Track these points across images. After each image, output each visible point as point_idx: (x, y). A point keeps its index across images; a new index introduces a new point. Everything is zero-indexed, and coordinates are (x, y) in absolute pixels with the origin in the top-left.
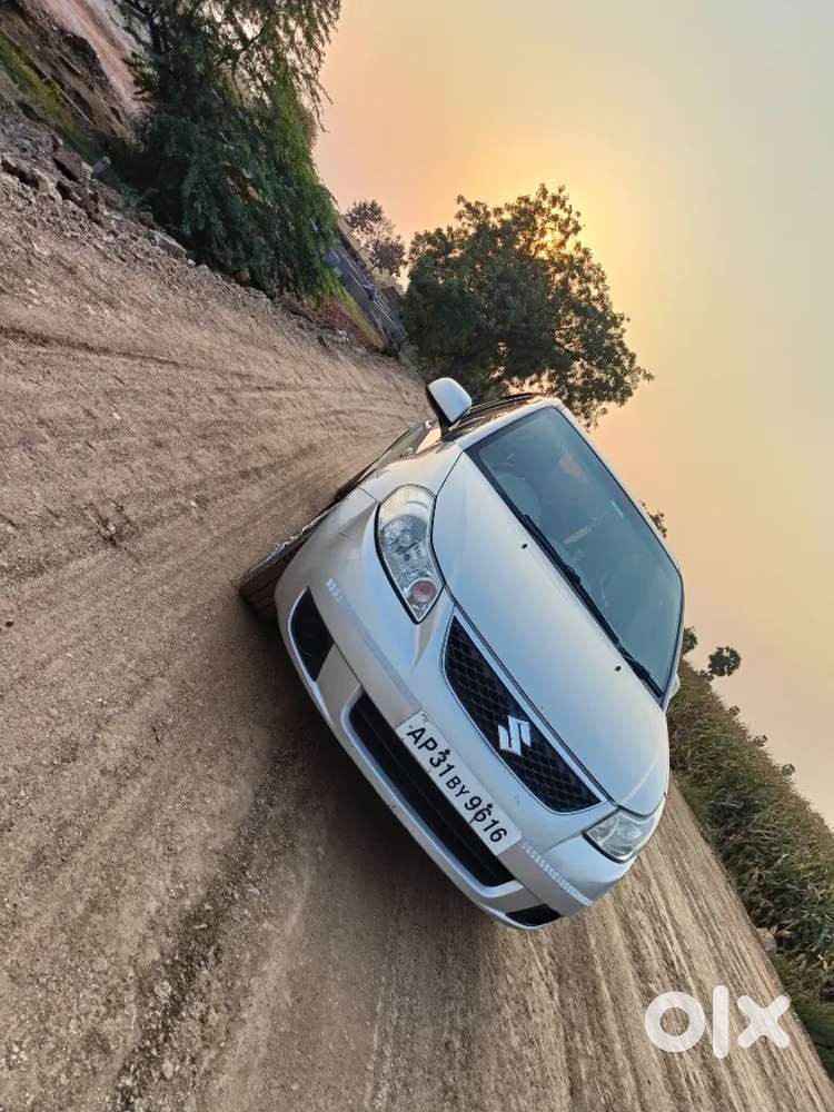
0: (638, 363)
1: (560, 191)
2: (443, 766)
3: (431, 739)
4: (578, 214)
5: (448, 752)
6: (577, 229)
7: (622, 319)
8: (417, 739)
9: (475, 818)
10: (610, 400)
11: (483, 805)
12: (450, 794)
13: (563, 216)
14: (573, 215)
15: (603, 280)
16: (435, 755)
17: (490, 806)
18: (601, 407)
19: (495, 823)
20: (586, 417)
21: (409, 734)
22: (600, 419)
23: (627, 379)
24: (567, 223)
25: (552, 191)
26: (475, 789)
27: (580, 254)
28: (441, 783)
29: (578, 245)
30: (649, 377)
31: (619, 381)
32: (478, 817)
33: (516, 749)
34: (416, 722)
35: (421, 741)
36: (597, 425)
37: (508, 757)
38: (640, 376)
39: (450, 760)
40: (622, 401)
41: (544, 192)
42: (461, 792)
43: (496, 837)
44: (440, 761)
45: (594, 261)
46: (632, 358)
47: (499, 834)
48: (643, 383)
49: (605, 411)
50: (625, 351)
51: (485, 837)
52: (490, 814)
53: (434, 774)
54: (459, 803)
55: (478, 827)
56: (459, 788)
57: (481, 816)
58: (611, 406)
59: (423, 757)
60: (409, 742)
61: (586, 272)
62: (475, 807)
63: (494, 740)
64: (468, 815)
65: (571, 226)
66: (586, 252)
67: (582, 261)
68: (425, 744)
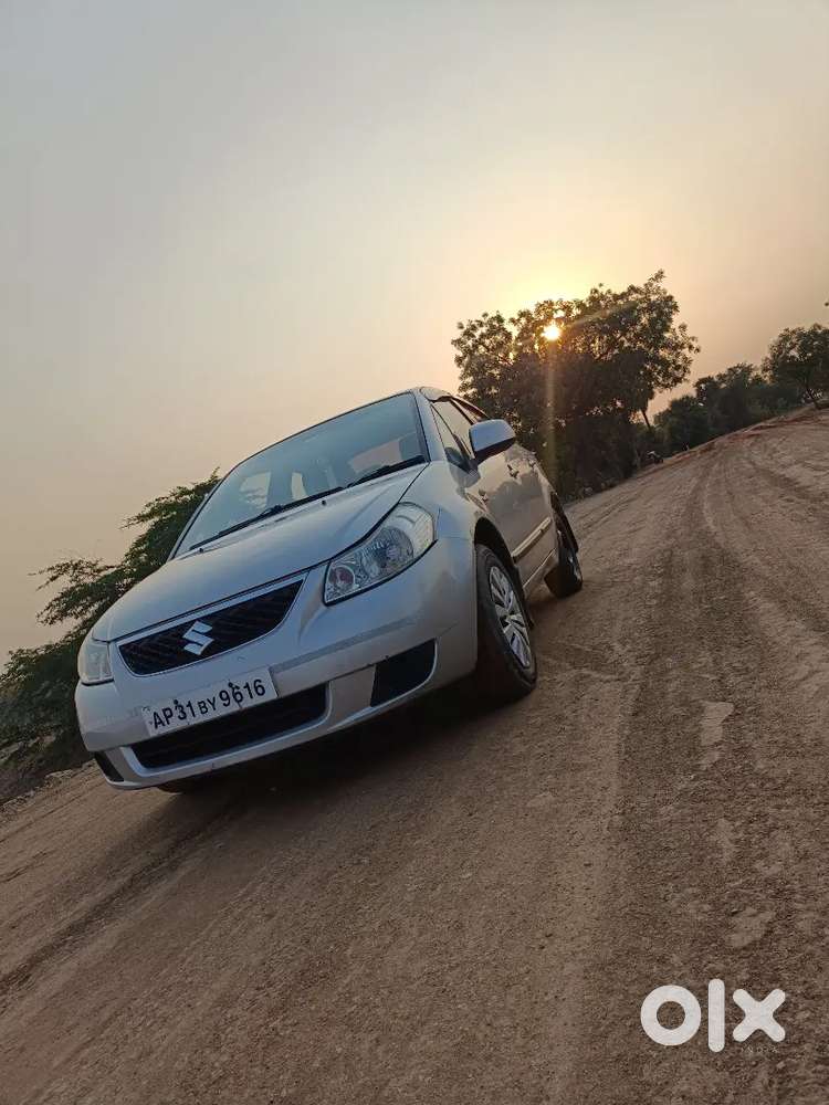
0: (640, 284)
1: (462, 327)
2: (187, 710)
3: (164, 710)
4: (485, 315)
5: (176, 702)
6: (499, 319)
7: (596, 291)
8: (161, 722)
9: (238, 702)
10: (670, 320)
11: (229, 691)
12: (212, 715)
13: (484, 330)
14: (484, 320)
15: (552, 304)
16: (177, 713)
17: (230, 685)
18: (677, 330)
19: (247, 686)
20: (682, 347)
21: (156, 727)
22: (689, 333)
23: (653, 298)
24: (492, 327)
25: (458, 334)
26: (213, 692)
27: (523, 321)
28: (200, 719)
29: (512, 321)
30: (660, 275)
31: (651, 307)
32: (239, 699)
33: (207, 641)
34: (148, 717)
35: (164, 720)
36: (693, 339)
37: (209, 652)
38: (655, 284)
39: (184, 703)
40: (675, 307)
41: (458, 342)
42: (213, 704)
43: (260, 690)
44: (182, 711)
45: (532, 309)
46: (633, 289)
47: (259, 688)
48: (663, 284)
49: (683, 327)
50: (623, 296)
51: (258, 700)
52: (237, 688)
53: (192, 721)
54: (221, 711)
55: (248, 703)
56: (208, 705)
57: (238, 697)
58: (677, 320)
59: (176, 724)
60: (162, 730)
61: (542, 318)
62: (228, 698)
63: (191, 658)
64: (234, 707)
65: (495, 323)
66: (522, 315)
67: (529, 320)
68: (167, 718)
